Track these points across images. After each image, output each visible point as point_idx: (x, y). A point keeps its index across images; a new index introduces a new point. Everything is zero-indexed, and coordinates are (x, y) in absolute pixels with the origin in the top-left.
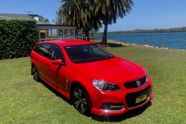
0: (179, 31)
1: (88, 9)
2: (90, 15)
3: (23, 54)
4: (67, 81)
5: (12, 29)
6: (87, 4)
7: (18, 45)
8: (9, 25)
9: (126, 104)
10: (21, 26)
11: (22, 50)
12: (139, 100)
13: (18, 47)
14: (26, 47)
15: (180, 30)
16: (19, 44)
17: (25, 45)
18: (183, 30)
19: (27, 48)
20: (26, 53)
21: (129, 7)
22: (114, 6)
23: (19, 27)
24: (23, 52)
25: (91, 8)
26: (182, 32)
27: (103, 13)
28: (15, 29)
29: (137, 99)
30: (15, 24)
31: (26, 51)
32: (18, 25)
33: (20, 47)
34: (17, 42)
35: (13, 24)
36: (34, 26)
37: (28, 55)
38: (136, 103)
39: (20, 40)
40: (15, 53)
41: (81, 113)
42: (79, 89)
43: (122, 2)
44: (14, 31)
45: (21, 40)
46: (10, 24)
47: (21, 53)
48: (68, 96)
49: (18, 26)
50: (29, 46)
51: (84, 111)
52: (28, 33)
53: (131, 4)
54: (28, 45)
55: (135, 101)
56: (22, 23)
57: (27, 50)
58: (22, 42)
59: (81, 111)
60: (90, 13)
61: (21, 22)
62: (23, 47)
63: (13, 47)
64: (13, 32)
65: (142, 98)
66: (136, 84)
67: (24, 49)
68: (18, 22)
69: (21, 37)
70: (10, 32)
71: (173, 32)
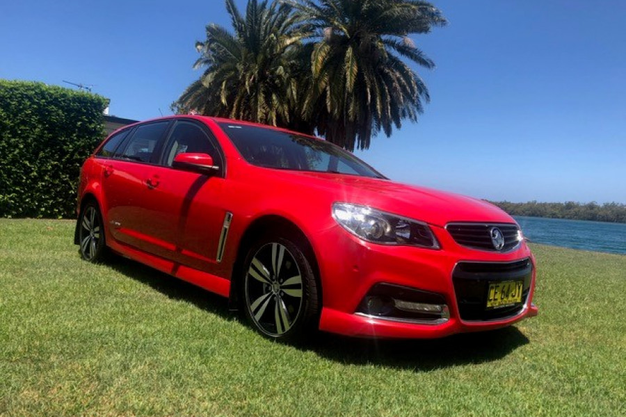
0: (554, 216)
1: (282, 94)
2: (286, 113)
3: (39, 207)
4: (226, 225)
5: (15, 115)
6: (279, 77)
7: (27, 171)
8: (9, 101)
9: (456, 303)
10: (49, 108)
11: (38, 190)
12: (498, 296)
13: (27, 179)
14: (57, 182)
15: (557, 212)
16: (32, 171)
17: (55, 176)
18: (568, 211)
19: (58, 185)
20: (53, 206)
21: (413, 102)
22: (368, 90)
23: (41, 112)
24: (41, 201)
25: (293, 91)
26: (563, 217)
27: (329, 110)
28: (27, 115)
29: (492, 292)
30: (30, 98)
31: (54, 199)
32: (38, 104)
33: (35, 180)
34: (26, 160)
35: (22, 98)
36: (94, 117)
37: (60, 212)
38: (489, 305)
39: (37, 154)
40: (11, 198)
41: (272, 339)
42: (275, 245)
43: (394, 81)
44: (23, 122)
45: (41, 154)
46: (10, 98)
47: (32, 201)
48: (221, 285)
49: (40, 108)
50: (66, 182)
51: (287, 328)
52: (69, 135)
53: (421, 93)
54: (65, 177)
55: (486, 298)
56: (56, 99)
57: (58, 194)
58: (44, 161)
59: (276, 332)
60: (286, 107)
61: (51, 95)
62: (43, 180)
63: (9, 176)
64: (18, 125)
65: (507, 296)
66: (490, 240)
67: (46, 190)
68: (42, 94)
69: (41, 146)
70: (7, 122)
71: (537, 216)
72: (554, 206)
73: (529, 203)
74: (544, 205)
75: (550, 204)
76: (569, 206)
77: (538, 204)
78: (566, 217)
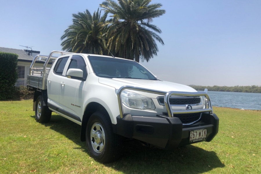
72: (246, 87)
73: (235, 87)
74: (242, 87)
75: (245, 87)
76: (254, 87)
77: (240, 87)
78: (252, 92)
